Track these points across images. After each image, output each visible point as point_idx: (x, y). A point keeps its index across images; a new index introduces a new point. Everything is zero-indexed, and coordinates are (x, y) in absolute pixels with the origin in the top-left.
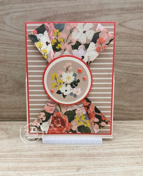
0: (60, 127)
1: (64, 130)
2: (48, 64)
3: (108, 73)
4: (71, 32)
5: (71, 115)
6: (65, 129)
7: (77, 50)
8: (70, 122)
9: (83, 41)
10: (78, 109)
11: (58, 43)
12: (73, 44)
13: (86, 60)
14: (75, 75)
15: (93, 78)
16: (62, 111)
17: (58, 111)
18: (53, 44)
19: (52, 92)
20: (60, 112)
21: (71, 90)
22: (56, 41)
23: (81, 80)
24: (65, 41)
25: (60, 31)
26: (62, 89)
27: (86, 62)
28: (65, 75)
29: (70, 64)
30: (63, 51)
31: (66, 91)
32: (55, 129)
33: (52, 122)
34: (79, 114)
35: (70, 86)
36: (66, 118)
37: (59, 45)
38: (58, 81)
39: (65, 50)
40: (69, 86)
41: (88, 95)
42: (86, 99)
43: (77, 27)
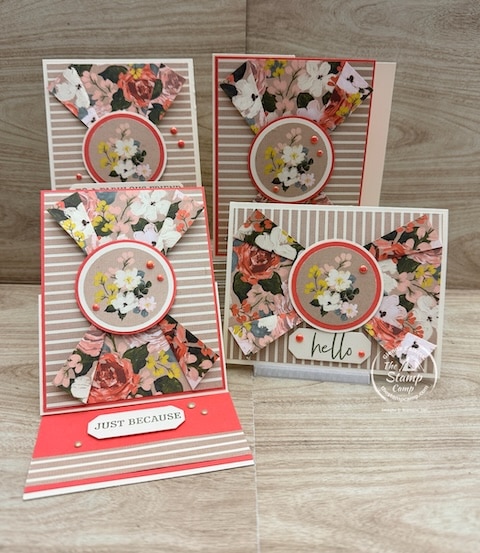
0: (116, 386)
1: (124, 391)
2: (86, 257)
3: (203, 269)
4: (128, 204)
5: (139, 357)
6: (127, 389)
7: (141, 232)
8: (136, 371)
9: (152, 217)
10: (153, 341)
11: (105, 222)
12: (135, 223)
13: (159, 247)
14: (141, 274)
15: (177, 279)
16: (118, 350)
17: (110, 351)
18: (97, 225)
19: (95, 309)
20: (113, 352)
21: (135, 302)
22: (101, 220)
23: (154, 282)
24: (119, 218)
25: (108, 203)
26: (117, 302)
27: (160, 250)
28: (121, 275)
29: (131, 254)
30: (114, 234)
31: (125, 304)
32: (104, 392)
33: (97, 377)
34: (155, 352)
35: (132, 294)
36: (127, 365)
37: (106, 225)
38: (109, 287)
39: (119, 233)
40: (131, 296)
41: (170, 310)
42: (167, 318)
43: (139, 196)
